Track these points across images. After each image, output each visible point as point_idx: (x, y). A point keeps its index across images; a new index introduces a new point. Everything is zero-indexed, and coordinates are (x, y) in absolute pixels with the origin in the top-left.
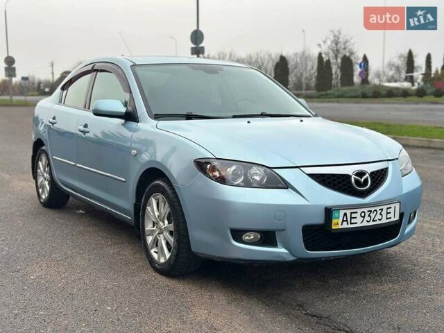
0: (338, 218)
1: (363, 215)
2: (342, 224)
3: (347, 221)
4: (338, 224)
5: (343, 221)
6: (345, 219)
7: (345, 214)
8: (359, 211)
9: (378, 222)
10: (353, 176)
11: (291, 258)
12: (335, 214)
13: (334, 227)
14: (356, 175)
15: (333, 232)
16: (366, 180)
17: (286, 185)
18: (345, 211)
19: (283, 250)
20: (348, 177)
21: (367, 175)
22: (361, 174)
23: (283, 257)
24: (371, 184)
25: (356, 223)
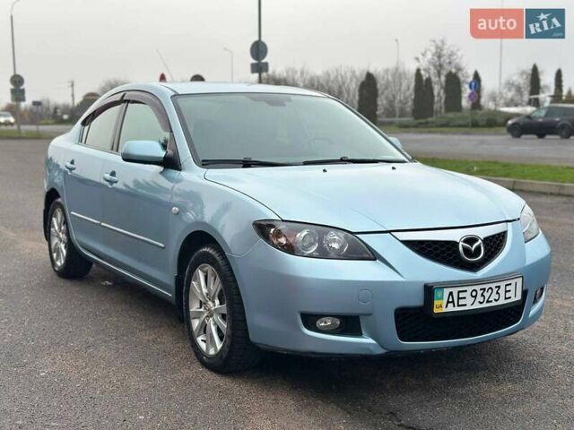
0: (442, 298)
1: (474, 294)
2: (447, 306)
3: (453, 302)
4: (441, 307)
5: (448, 302)
6: (451, 300)
7: (451, 294)
8: (470, 289)
9: (494, 304)
10: (461, 243)
11: (381, 351)
12: (437, 293)
13: (436, 311)
14: (465, 241)
15: (435, 316)
16: (478, 249)
17: (373, 256)
18: (451, 290)
19: (370, 341)
20: (455, 244)
21: (480, 241)
22: (471, 240)
23: (369, 350)
24: (485, 254)
25: (465, 305)
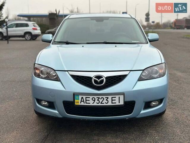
0: (78, 99)
1: (94, 99)
2: (81, 103)
3: (83, 101)
4: (78, 102)
5: (81, 101)
6: (82, 100)
7: (82, 98)
8: (91, 97)
9: (105, 104)
12: (76, 97)
13: (76, 104)
15: (75, 106)
18: (82, 96)
21: (104, 78)
25: (90, 103)
